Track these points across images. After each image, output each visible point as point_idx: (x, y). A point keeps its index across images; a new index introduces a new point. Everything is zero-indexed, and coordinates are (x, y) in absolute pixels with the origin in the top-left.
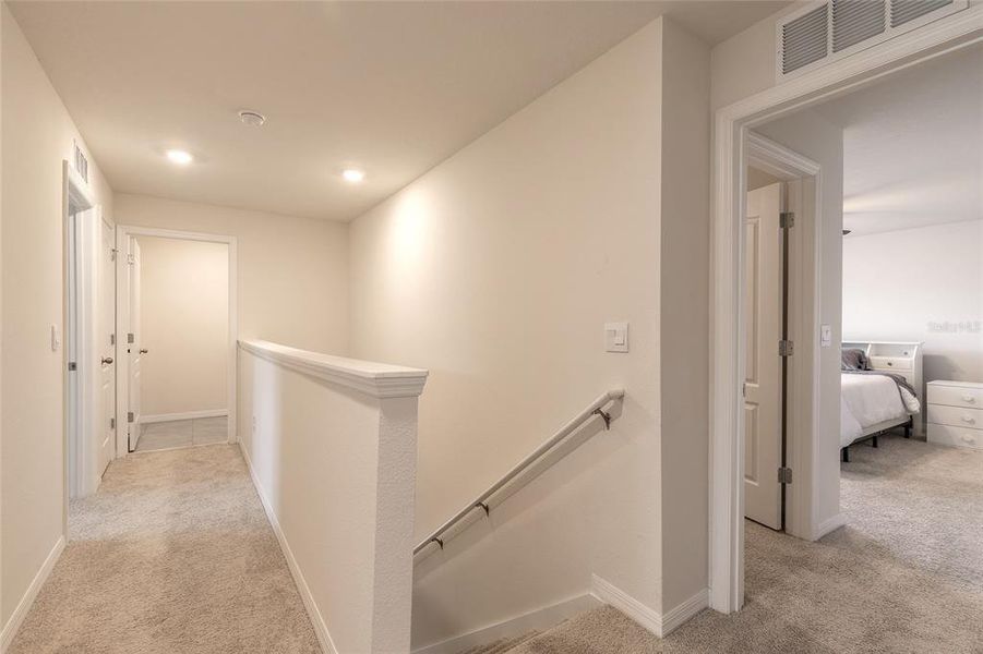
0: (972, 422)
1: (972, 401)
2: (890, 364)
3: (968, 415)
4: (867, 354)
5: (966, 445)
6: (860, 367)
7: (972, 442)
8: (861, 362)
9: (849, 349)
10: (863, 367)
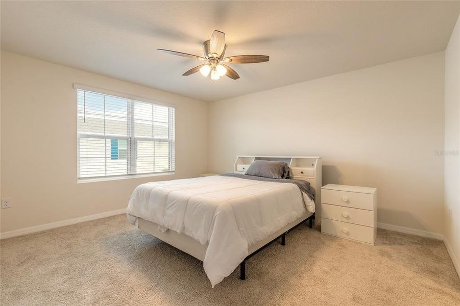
0: (348, 218)
1: (348, 202)
2: (302, 173)
3: (346, 213)
4: (290, 165)
5: (344, 235)
6: (283, 176)
7: (348, 234)
8: (284, 172)
9: (278, 162)
10: (286, 175)
